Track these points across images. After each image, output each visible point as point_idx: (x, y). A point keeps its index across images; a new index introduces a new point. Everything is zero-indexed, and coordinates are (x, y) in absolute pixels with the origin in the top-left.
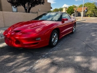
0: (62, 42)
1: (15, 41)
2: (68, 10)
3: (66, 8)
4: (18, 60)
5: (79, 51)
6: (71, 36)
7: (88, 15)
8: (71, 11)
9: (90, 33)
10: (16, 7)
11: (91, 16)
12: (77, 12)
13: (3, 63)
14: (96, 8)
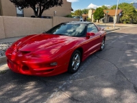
0: (85, 66)
1: (22, 66)
2: (96, 13)
3: (93, 9)
4: (26, 93)
5: (108, 80)
6: (98, 55)
7: (123, 21)
8: (99, 14)
9: (125, 50)
10: (22, 8)
11: (127, 23)
12: (108, 16)
13: (6, 97)
14: (134, 11)
